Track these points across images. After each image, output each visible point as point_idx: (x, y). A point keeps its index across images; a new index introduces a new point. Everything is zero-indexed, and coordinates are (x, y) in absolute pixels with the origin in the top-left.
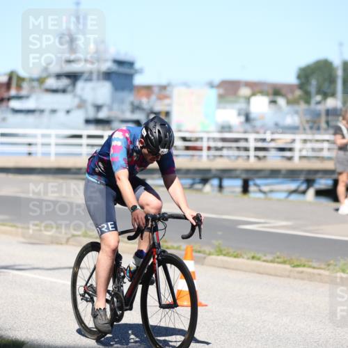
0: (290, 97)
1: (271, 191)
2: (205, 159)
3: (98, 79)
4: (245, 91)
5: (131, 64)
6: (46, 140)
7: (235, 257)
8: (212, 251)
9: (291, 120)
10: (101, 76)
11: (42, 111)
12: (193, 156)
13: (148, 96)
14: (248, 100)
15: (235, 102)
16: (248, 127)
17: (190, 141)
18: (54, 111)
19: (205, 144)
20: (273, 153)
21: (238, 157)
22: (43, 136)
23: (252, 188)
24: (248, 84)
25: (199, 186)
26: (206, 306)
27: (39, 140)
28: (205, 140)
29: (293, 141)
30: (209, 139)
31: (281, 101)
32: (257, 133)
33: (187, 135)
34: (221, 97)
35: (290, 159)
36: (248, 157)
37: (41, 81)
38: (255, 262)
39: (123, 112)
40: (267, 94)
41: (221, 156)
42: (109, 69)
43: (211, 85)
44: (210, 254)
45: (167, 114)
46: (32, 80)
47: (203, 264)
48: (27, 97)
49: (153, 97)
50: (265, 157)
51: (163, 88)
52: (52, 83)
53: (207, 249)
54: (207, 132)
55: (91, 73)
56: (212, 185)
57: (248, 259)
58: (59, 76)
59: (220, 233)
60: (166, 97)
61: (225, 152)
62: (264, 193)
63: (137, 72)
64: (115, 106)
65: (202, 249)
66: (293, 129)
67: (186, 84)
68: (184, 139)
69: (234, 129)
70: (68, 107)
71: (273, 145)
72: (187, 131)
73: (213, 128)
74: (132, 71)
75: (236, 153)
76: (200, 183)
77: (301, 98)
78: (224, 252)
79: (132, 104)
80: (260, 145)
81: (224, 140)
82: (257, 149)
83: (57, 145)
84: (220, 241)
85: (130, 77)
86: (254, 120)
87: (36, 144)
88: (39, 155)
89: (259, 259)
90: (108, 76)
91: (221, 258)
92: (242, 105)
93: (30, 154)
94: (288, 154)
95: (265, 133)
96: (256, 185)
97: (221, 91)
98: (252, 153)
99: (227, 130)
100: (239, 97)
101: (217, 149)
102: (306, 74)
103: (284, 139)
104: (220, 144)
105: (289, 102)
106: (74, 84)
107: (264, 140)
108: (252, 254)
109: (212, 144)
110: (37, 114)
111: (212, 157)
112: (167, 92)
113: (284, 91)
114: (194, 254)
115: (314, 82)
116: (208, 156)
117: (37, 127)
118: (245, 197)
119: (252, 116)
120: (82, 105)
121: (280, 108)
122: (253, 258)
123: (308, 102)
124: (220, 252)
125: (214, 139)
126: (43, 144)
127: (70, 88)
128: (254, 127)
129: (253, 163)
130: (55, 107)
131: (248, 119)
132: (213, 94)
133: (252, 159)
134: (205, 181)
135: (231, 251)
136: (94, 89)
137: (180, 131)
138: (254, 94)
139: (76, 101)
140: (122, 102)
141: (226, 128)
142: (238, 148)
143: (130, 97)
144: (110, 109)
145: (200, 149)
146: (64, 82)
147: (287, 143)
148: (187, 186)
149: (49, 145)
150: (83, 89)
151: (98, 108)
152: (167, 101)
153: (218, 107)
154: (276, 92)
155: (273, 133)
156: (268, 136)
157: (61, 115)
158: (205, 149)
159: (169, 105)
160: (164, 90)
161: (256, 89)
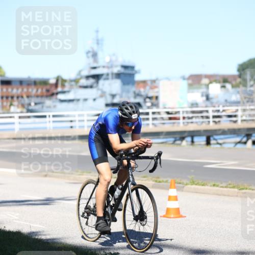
0: (234, 83)
1: (224, 143)
2: (181, 125)
3: (112, 78)
4: (205, 81)
5: (133, 68)
6: (81, 118)
7: (203, 185)
8: (188, 182)
9: (235, 97)
10: (114, 76)
11: (78, 100)
12: (174, 123)
13: (144, 87)
14: (207, 86)
15: (200, 88)
16: (208, 103)
17: (171, 114)
18: (86, 100)
19: (181, 116)
20: (225, 119)
21: (203, 122)
22: (79, 115)
23: (212, 142)
24: (207, 76)
25: (178, 142)
26: (185, 217)
27: (77, 118)
28: (181, 113)
29: (237, 111)
30: (183, 112)
31: (228, 86)
32: (214, 107)
33: (170, 110)
34: (190, 85)
35: (235, 122)
36: (209, 122)
37: (76, 81)
38: (215, 188)
39: (129, 98)
40: (219, 82)
41: (192, 122)
42: (119, 71)
43: (184, 78)
44: (187, 184)
45: (157, 98)
46: (71, 81)
47: (182, 191)
48: (69, 92)
49: (148, 88)
50: (219, 121)
51: (154, 81)
52: (83, 82)
53: (185, 181)
54: (182, 108)
55: (108, 74)
56: (187, 141)
57: (211, 186)
58: (88, 77)
59: (192, 171)
60: (156, 87)
61: (194, 120)
62: (220, 144)
63: (136, 72)
64: (124, 94)
65: (181, 182)
66: (237, 103)
67: (168, 79)
68: (168, 113)
69: (199, 105)
70: (94, 97)
71: (224, 114)
72: (169, 108)
73: (185, 105)
74: (133, 72)
75: (201, 120)
76: (179, 140)
77: (240, 83)
78: (196, 183)
79: (134, 93)
80: (216, 114)
81: (193, 112)
82: (214, 117)
83: (88, 121)
84: (193, 176)
85: (132, 75)
86: (211, 98)
87: (75, 121)
88: (77, 128)
89: (218, 186)
90: (118, 75)
91: (194, 186)
92: (204, 90)
93: (72, 127)
94: (234, 119)
95: (219, 106)
96: (215, 139)
97: (190, 82)
98: (211, 120)
99: (195, 106)
100: (202, 85)
101: (189, 118)
102: (242, 68)
103: (231, 110)
104: (191, 115)
105: (233, 87)
106: (97, 82)
107: (218, 111)
108: (213, 183)
109: (186, 115)
110: (75, 102)
111: (186, 124)
112: (155, 85)
113: (229, 80)
114: (176, 185)
115: (248, 73)
116: (183, 123)
117: (75, 110)
118: (208, 147)
119: (211, 96)
120: (103, 95)
121: (228, 90)
122: (214, 185)
123: (245, 86)
124: (193, 183)
125: (187, 112)
126: (79, 121)
127: (95, 85)
128: (212, 103)
129: (212, 126)
130: (86, 97)
131: (208, 98)
132: (185, 84)
133: (211, 123)
134: (182, 139)
135: (200, 182)
136: (110, 85)
137: (165, 108)
138: (211, 82)
139: (100, 92)
140: (128, 92)
141: (194, 104)
142: (202, 117)
143: (133, 89)
144: (121, 97)
145: (178, 119)
146: (91, 81)
147: (233, 112)
148: (171, 142)
149: (83, 121)
150: (103, 85)
151: (113, 96)
152: (156, 90)
153: (188, 92)
154: (225, 80)
155: (223, 106)
156: (221, 108)
157: (90, 102)
158: (181, 118)
159: (157, 92)
160: (154, 83)
161: (212, 79)
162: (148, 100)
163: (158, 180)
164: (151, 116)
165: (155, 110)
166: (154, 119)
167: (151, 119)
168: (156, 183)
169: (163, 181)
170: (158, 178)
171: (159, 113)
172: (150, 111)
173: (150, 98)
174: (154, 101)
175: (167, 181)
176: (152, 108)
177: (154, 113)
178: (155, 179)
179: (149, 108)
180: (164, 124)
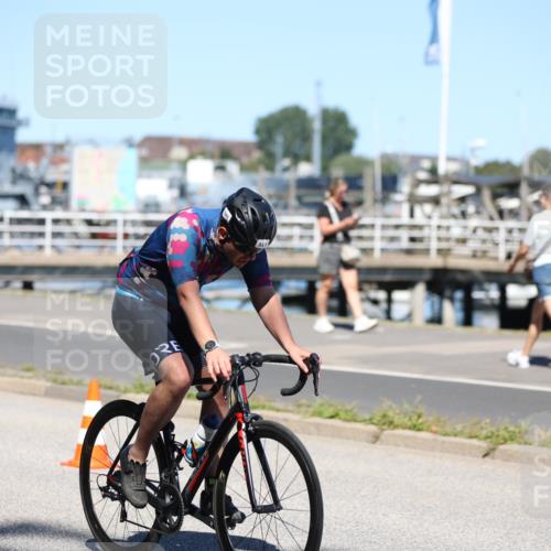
0: (245, 160)
1: (218, 299)
2: (120, 251)
4: (179, 153)
5: (11, 113)
8: (129, 386)
12: (102, 247)
13: (37, 159)
14: (183, 165)
15: (166, 168)
16: (183, 203)
17: (98, 225)
19: (119, 230)
24: (183, 142)
28: (120, 224)
30: (125, 222)
31: (233, 167)
33: (94, 217)
34: (144, 162)
38: (193, 403)
39: (1, 183)
40: (212, 157)
43: (130, 143)
44: (126, 391)
45: (65, 186)
49: (45, 161)
51: (59, 147)
53: (122, 384)
54: (124, 212)
60: (64, 161)
63: (20, 123)
65: (115, 384)
67: (93, 143)
68: (90, 223)
69: (163, 208)
72: (93, 211)
73: (131, 205)
74: (13, 123)
77: (260, 162)
78: (147, 388)
79: (13, 171)
81: (148, 224)
85: (10, 131)
86: (193, 194)
91: (142, 396)
92: (175, 172)
97: (144, 152)
99: (153, 209)
100: (170, 161)
101: (138, 237)
102: (268, 128)
104: (142, 230)
105: (243, 169)
109: (131, 230)
112: (64, 154)
113: (235, 152)
114: (103, 392)
115: (279, 139)
116: (125, 247)
119: (190, 188)
121: (230, 177)
123: (270, 168)
124: (141, 388)
125: (134, 223)
131: (183, 192)
132: (132, 156)
137: (83, 210)
138: (192, 157)
141: (151, 206)
143: (10, 162)
145: (114, 237)
152: (64, 167)
153: (140, 176)
154: (224, 153)
158: (120, 236)
159: (67, 173)
160: (60, 151)
161: (196, 149)
162: (43, 189)
163: (60, 378)
164: (49, 228)
165: (59, 214)
166: (56, 235)
167: (48, 235)
168: (54, 385)
169: (71, 382)
170: (61, 373)
171: (69, 222)
172: (48, 216)
173: (51, 186)
174: (58, 192)
175: (79, 383)
176: (52, 210)
177: (56, 221)
178: (54, 376)
179: (45, 208)
180: (78, 247)
